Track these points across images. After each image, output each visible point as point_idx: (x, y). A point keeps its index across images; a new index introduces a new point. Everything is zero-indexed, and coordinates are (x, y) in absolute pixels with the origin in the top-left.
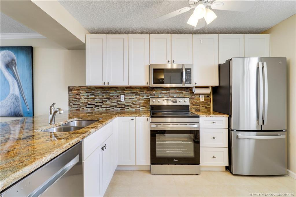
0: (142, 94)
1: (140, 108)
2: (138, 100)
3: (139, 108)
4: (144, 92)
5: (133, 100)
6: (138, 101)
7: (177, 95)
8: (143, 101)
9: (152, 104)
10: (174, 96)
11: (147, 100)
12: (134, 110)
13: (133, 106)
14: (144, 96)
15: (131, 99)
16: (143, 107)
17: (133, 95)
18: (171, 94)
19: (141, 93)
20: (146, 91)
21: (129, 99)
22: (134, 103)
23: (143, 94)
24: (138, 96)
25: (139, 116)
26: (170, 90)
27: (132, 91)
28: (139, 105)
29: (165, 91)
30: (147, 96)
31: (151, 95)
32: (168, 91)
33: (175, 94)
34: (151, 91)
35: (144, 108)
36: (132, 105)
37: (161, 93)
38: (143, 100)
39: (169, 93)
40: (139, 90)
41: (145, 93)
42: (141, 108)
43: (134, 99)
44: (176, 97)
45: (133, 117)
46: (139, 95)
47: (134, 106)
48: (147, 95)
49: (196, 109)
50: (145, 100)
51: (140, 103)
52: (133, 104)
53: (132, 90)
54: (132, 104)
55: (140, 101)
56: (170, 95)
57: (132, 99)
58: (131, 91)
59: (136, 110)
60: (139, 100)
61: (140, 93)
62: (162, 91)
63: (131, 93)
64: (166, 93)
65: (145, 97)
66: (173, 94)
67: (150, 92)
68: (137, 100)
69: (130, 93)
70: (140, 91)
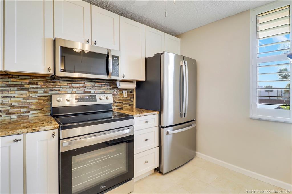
0: (33, 88)
1: (29, 112)
2: (24, 98)
3: (26, 112)
4: (37, 85)
5: (12, 99)
6: (24, 101)
7: (95, 90)
8: (37, 101)
9: (55, 104)
10: (91, 91)
11: (44, 98)
12: (16, 117)
13: (11, 110)
14: (37, 92)
15: (6, 97)
16: (37, 110)
17: (12, 89)
18: (88, 89)
19: (32, 86)
20: (42, 84)
21: (3, 97)
22: (16, 104)
23: (37, 88)
24: (25, 92)
25: (33, 131)
26: (86, 83)
27: (11, 83)
28: (28, 107)
29: (78, 85)
30: (45, 92)
31: (51, 90)
32: (82, 85)
33: (92, 88)
34: (52, 83)
35: (39, 111)
36: (9, 108)
37: (70, 87)
38: (35, 98)
39: (84, 87)
40: (28, 81)
41: (40, 86)
42: (31, 112)
43: (14, 97)
44: (94, 92)
45: (18, 134)
46: (27, 90)
47: (15, 110)
48: (44, 90)
49: (118, 107)
50: (41, 98)
51: (30, 104)
52: (13, 107)
53: (9, 80)
54: (9, 106)
55: (29, 101)
56: (86, 90)
57: (9, 97)
58: (7, 83)
59: (18, 117)
60: (27, 98)
61: (28, 86)
62: (73, 85)
63: (8, 86)
64: (79, 88)
65: (41, 93)
66: (90, 89)
67: (51, 85)
68: (21, 99)
69: (5, 86)
70: (30, 83)
